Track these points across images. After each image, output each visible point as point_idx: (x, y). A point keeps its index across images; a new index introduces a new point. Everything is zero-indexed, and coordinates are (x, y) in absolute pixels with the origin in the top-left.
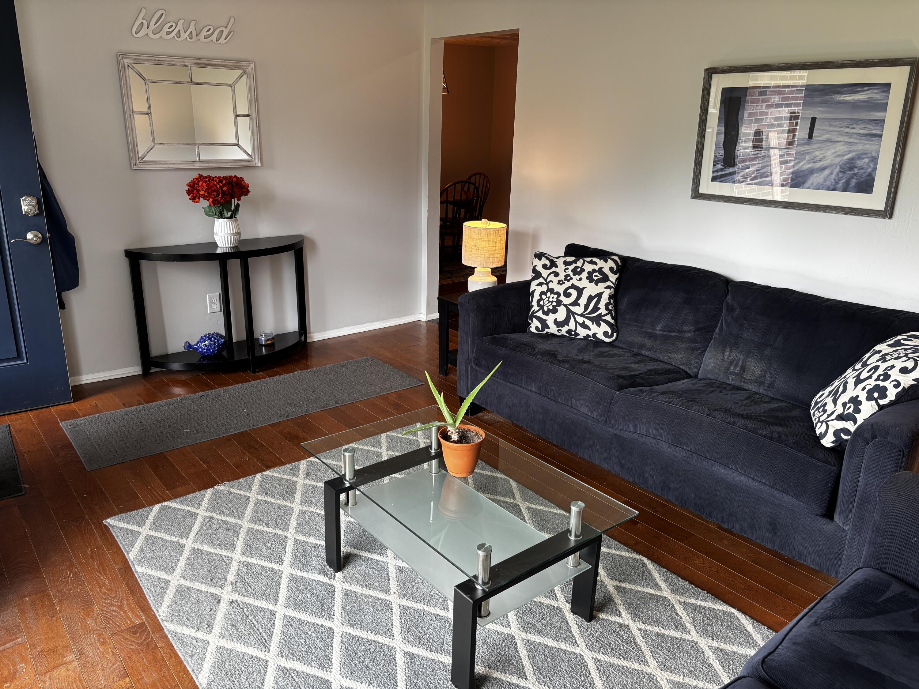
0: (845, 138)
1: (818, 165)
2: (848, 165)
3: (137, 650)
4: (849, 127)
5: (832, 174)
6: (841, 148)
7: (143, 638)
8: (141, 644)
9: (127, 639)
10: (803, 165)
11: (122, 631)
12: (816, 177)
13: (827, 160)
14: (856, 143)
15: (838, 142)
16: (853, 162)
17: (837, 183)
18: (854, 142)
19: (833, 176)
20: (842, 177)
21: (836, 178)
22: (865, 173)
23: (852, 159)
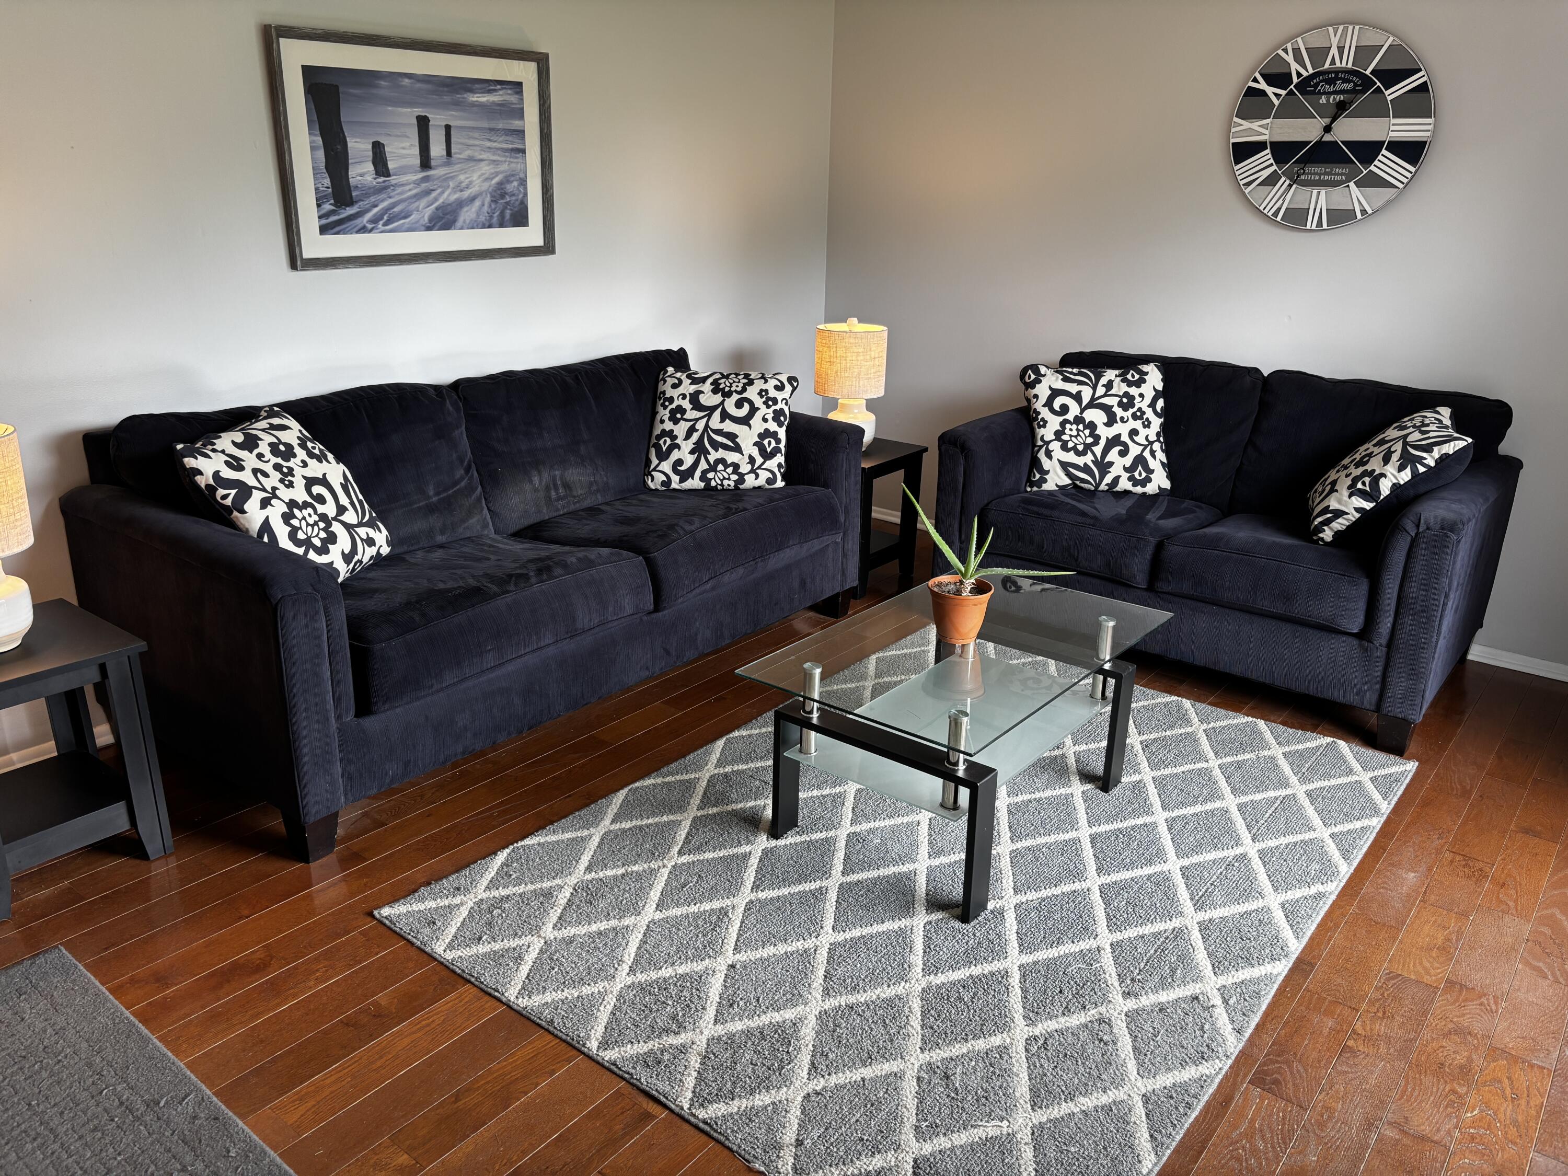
0: (488, 154)
1: (466, 194)
2: (499, 192)
3: (1300, 1061)
4: (490, 140)
5: (483, 205)
6: (486, 169)
7: (1276, 1065)
8: (1287, 1062)
9: (1294, 1084)
10: (449, 195)
11: (1289, 1101)
12: (467, 211)
13: (474, 186)
14: (502, 161)
15: (482, 160)
16: (503, 186)
17: (491, 217)
18: (498, 161)
19: (486, 208)
20: (495, 209)
21: (489, 211)
22: (517, 200)
23: (500, 183)
